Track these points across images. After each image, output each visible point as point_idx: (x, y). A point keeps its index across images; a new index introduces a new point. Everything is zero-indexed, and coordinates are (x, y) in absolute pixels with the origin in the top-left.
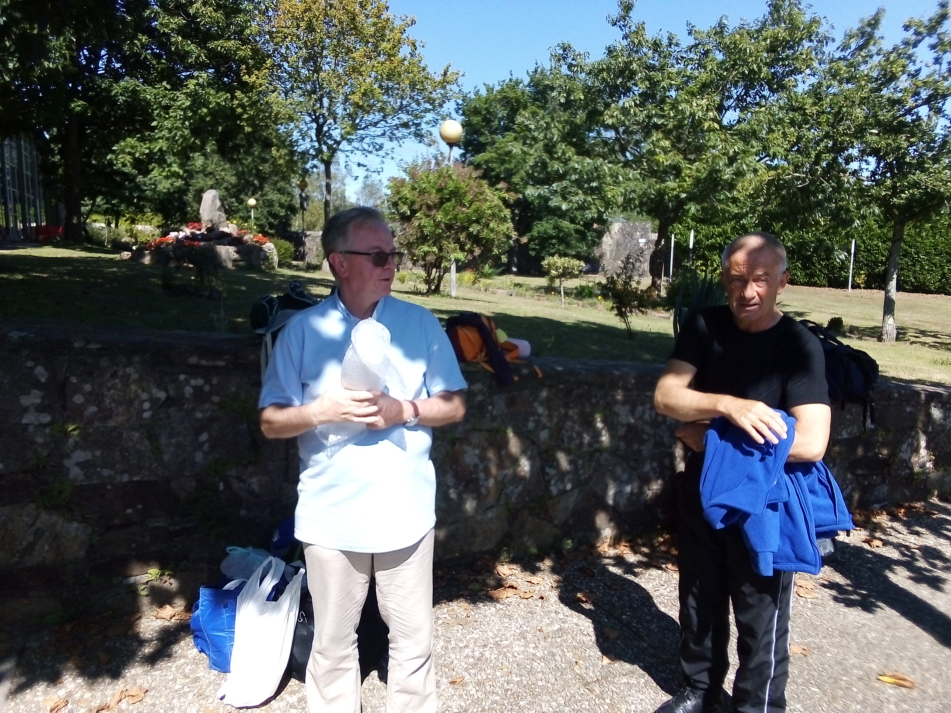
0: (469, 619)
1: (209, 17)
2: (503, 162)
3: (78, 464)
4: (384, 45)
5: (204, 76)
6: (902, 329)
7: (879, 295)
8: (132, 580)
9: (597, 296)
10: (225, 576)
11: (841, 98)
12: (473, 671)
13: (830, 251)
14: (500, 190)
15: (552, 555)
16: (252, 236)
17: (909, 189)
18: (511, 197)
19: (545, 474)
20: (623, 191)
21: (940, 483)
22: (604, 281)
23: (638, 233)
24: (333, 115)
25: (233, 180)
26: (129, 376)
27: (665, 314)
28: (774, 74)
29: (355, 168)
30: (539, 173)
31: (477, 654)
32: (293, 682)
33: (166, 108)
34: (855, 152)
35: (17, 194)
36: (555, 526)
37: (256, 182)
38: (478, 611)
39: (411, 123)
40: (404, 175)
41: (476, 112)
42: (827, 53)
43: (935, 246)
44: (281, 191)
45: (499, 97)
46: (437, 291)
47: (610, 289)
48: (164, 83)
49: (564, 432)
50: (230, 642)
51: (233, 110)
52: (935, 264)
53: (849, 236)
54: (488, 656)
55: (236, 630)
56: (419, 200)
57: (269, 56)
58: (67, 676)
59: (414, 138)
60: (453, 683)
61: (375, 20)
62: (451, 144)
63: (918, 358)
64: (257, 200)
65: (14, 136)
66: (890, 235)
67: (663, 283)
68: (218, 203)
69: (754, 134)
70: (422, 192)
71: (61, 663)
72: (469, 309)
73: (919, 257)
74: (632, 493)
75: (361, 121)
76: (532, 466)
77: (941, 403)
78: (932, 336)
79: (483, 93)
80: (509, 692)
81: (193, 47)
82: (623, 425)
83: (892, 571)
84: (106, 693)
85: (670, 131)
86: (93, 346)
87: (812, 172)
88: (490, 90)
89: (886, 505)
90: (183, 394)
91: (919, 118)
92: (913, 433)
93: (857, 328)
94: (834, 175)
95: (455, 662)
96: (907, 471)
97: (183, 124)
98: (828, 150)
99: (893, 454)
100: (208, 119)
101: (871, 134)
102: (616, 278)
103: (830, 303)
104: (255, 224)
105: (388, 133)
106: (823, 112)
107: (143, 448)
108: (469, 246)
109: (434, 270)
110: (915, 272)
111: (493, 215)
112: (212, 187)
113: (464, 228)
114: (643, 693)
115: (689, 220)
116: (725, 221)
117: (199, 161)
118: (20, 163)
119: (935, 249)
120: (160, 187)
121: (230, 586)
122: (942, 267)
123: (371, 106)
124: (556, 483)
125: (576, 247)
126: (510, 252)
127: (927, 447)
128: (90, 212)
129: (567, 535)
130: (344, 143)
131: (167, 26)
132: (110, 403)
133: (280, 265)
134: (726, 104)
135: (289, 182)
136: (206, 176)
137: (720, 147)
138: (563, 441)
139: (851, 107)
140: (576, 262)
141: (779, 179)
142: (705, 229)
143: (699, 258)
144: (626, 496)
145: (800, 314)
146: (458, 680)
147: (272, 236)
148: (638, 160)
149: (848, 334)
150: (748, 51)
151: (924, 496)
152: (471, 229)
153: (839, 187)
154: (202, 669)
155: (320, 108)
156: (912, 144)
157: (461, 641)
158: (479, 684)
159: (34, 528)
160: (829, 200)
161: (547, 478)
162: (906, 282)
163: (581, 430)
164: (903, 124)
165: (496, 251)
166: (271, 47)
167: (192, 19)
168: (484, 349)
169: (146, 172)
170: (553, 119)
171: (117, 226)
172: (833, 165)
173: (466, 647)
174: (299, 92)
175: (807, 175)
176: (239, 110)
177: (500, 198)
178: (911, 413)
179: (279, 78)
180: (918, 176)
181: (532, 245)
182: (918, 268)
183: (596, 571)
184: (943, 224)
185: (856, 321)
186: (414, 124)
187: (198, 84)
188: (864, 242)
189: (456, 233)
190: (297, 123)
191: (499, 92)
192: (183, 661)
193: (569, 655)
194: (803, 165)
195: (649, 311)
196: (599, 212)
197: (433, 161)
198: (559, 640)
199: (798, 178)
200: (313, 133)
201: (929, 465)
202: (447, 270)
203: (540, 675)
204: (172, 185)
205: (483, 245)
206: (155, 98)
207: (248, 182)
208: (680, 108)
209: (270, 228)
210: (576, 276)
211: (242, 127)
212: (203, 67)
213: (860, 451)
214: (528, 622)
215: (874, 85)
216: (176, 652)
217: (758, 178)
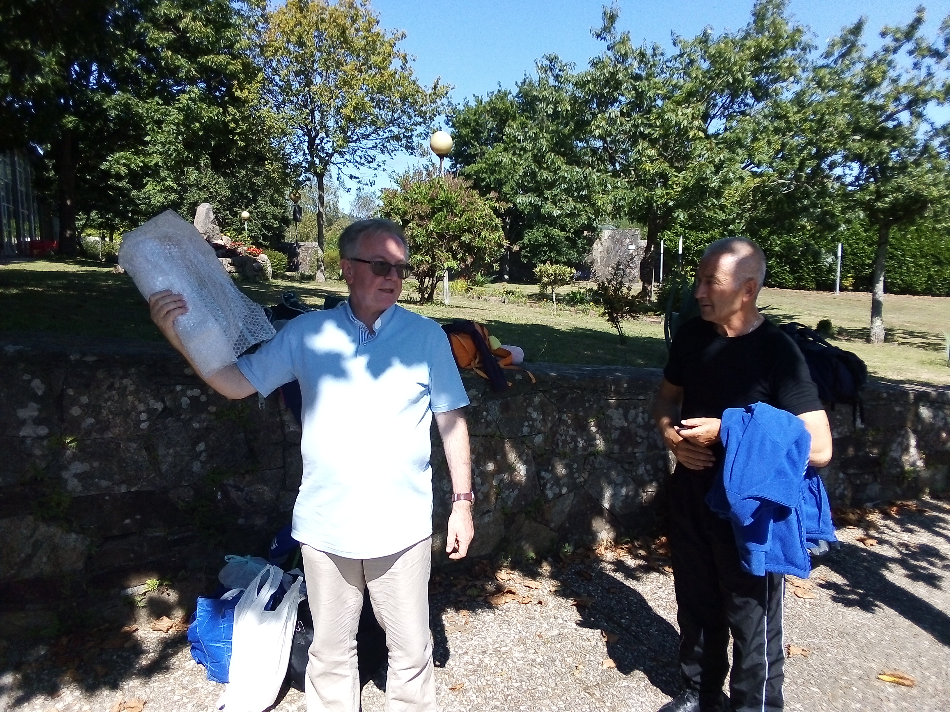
0: (467, 626)
1: (200, 32)
2: (493, 172)
3: (76, 476)
4: (374, 59)
5: (196, 90)
6: (891, 330)
7: (866, 297)
8: (130, 591)
9: (588, 302)
10: (223, 585)
11: (824, 105)
12: (473, 678)
13: (817, 256)
14: (491, 200)
15: (550, 559)
16: (245, 248)
17: (893, 193)
18: (502, 206)
19: (540, 478)
20: (613, 198)
21: (931, 482)
22: (595, 288)
23: (628, 240)
24: (324, 127)
25: (227, 193)
26: (126, 387)
27: (657, 319)
28: (759, 82)
29: (347, 180)
30: (529, 183)
31: (477, 661)
32: (292, 691)
33: (159, 123)
34: (838, 158)
35: (11, 210)
36: (551, 529)
37: (249, 195)
38: (477, 617)
39: (402, 136)
40: (395, 186)
41: (465, 123)
42: (810, 61)
43: (920, 248)
44: (275, 203)
45: (488, 108)
46: (430, 299)
47: (601, 295)
48: (156, 98)
49: (558, 436)
50: (228, 653)
51: (226, 124)
52: (921, 266)
53: (835, 240)
54: (488, 662)
55: (234, 640)
56: (411, 210)
57: (260, 70)
58: (65, 690)
59: (405, 150)
60: (453, 689)
61: (366, 34)
62: (441, 156)
63: (906, 358)
64: (250, 212)
65: (8, 152)
66: (876, 238)
67: (653, 289)
68: (212, 216)
69: (739, 143)
70: (414, 202)
71: (57, 676)
72: (462, 317)
73: (905, 260)
74: (627, 496)
75: (352, 134)
76: (527, 471)
77: (929, 401)
78: (920, 337)
79: (473, 104)
80: (509, 698)
81: (183, 61)
82: (616, 429)
83: (888, 568)
84: (105, 705)
85: (656, 140)
86: (90, 359)
87: (797, 178)
88: (479, 101)
89: (878, 504)
90: (181, 404)
91: (900, 124)
92: (903, 432)
93: (845, 330)
94: (818, 181)
95: (455, 669)
96: (899, 470)
97: (176, 138)
98: (811, 157)
99: (884, 453)
100: (200, 134)
101: (854, 140)
102: (606, 284)
103: (819, 306)
104: (249, 236)
105: (379, 146)
106: (806, 120)
107: (141, 459)
108: (461, 254)
109: (427, 279)
110: (901, 274)
111: (485, 224)
112: (205, 201)
113: (456, 238)
114: (644, 696)
115: (678, 227)
116: (713, 226)
117: (193, 175)
118: (14, 179)
119: (921, 251)
120: (154, 201)
121: (228, 595)
122: (928, 269)
123: (362, 120)
124: (552, 487)
125: (567, 254)
126: (502, 261)
127: (918, 446)
128: (85, 226)
129: (564, 539)
130: (336, 155)
131: (157, 40)
132: (107, 415)
133: (275, 276)
134: (712, 112)
135: (282, 194)
136: (200, 189)
137: (706, 155)
138: (557, 445)
139: (834, 114)
140: (568, 269)
141: (765, 186)
142: (693, 235)
143: (688, 264)
144: (621, 499)
145: (790, 317)
146: (458, 687)
147: (266, 247)
148: (625, 170)
149: (837, 336)
150: (732, 59)
151: (915, 493)
152: (463, 238)
153: (823, 193)
154: (200, 680)
155: (312, 122)
156: (894, 149)
157: (460, 647)
158: (479, 689)
159: (32, 540)
160: (815, 206)
161: (542, 482)
162: (893, 284)
163: (575, 434)
164: (884, 129)
165: (488, 259)
166: (260, 61)
167: (182, 34)
168: (478, 356)
169: (140, 186)
170: (541, 130)
171: (111, 240)
172: (817, 171)
173: (466, 653)
174: (291, 106)
175: (792, 182)
176: (232, 125)
177: (491, 207)
178: (900, 412)
179: (271, 92)
180: (902, 179)
181: (523, 252)
182: (904, 270)
183: (593, 574)
184: (927, 227)
185: (845, 323)
186: (405, 137)
187: (190, 99)
188: (850, 246)
189: (448, 243)
190: (290, 137)
191: (489, 103)
192: (180, 672)
193: (569, 660)
194: (787, 171)
195: (641, 316)
196: (589, 218)
197: (425, 172)
198: (558, 645)
199: (783, 185)
200: (305, 146)
201: (920, 463)
202: (441, 278)
203: (540, 680)
204: (166, 198)
205: (475, 254)
206: (147, 113)
207: (241, 195)
208: (666, 117)
209: (264, 240)
210: (568, 283)
211: (236, 142)
212: (193, 81)
213: (851, 451)
214: (527, 627)
215: (856, 92)
216: (173, 664)
217: (744, 185)
